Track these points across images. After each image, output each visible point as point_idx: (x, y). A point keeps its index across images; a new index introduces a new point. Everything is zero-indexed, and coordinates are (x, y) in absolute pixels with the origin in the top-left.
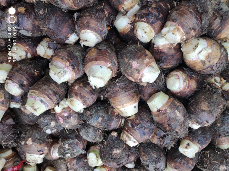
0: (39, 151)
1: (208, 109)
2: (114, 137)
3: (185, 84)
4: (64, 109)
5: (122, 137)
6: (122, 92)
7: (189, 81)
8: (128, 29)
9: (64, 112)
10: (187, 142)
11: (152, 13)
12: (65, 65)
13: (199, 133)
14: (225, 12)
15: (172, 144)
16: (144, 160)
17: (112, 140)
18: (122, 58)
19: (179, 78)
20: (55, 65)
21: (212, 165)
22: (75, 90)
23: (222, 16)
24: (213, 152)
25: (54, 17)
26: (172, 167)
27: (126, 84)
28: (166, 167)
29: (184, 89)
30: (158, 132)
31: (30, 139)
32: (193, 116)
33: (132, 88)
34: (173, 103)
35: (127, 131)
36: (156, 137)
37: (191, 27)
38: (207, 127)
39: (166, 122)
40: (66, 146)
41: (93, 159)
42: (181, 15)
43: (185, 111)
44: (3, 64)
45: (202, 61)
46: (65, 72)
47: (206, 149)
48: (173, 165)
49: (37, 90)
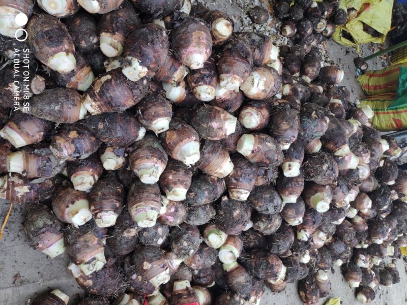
0: (163, 267)
1: (289, 126)
2: (226, 202)
3: (259, 116)
4: (167, 206)
5: (233, 196)
6: (213, 156)
7: (261, 112)
8: (184, 96)
9: (170, 209)
10: (287, 164)
11: (205, 75)
12: (154, 161)
13: (292, 150)
14: (259, 42)
15: (275, 175)
16: (260, 207)
17: (226, 205)
18: (199, 125)
19: (252, 115)
20: (144, 169)
21: (317, 170)
22: (171, 180)
23: (258, 47)
24: (311, 160)
25: (118, 124)
26: (287, 196)
27: (212, 146)
28: (282, 200)
29: (261, 121)
30: (258, 172)
31: (145, 263)
32: (280, 139)
33: (219, 147)
34: (260, 138)
35: (235, 188)
36: (259, 178)
37: (244, 71)
38: (295, 141)
39: (264, 157)
40: (184, 245)
41: (215, 240)
42: (232, 66)
43: (273, 138)
44: (75, 203)
45: (263, 91)
46: (157, 168)
47: (305, 160)
48: (287, 193)
49: (140, 201)
